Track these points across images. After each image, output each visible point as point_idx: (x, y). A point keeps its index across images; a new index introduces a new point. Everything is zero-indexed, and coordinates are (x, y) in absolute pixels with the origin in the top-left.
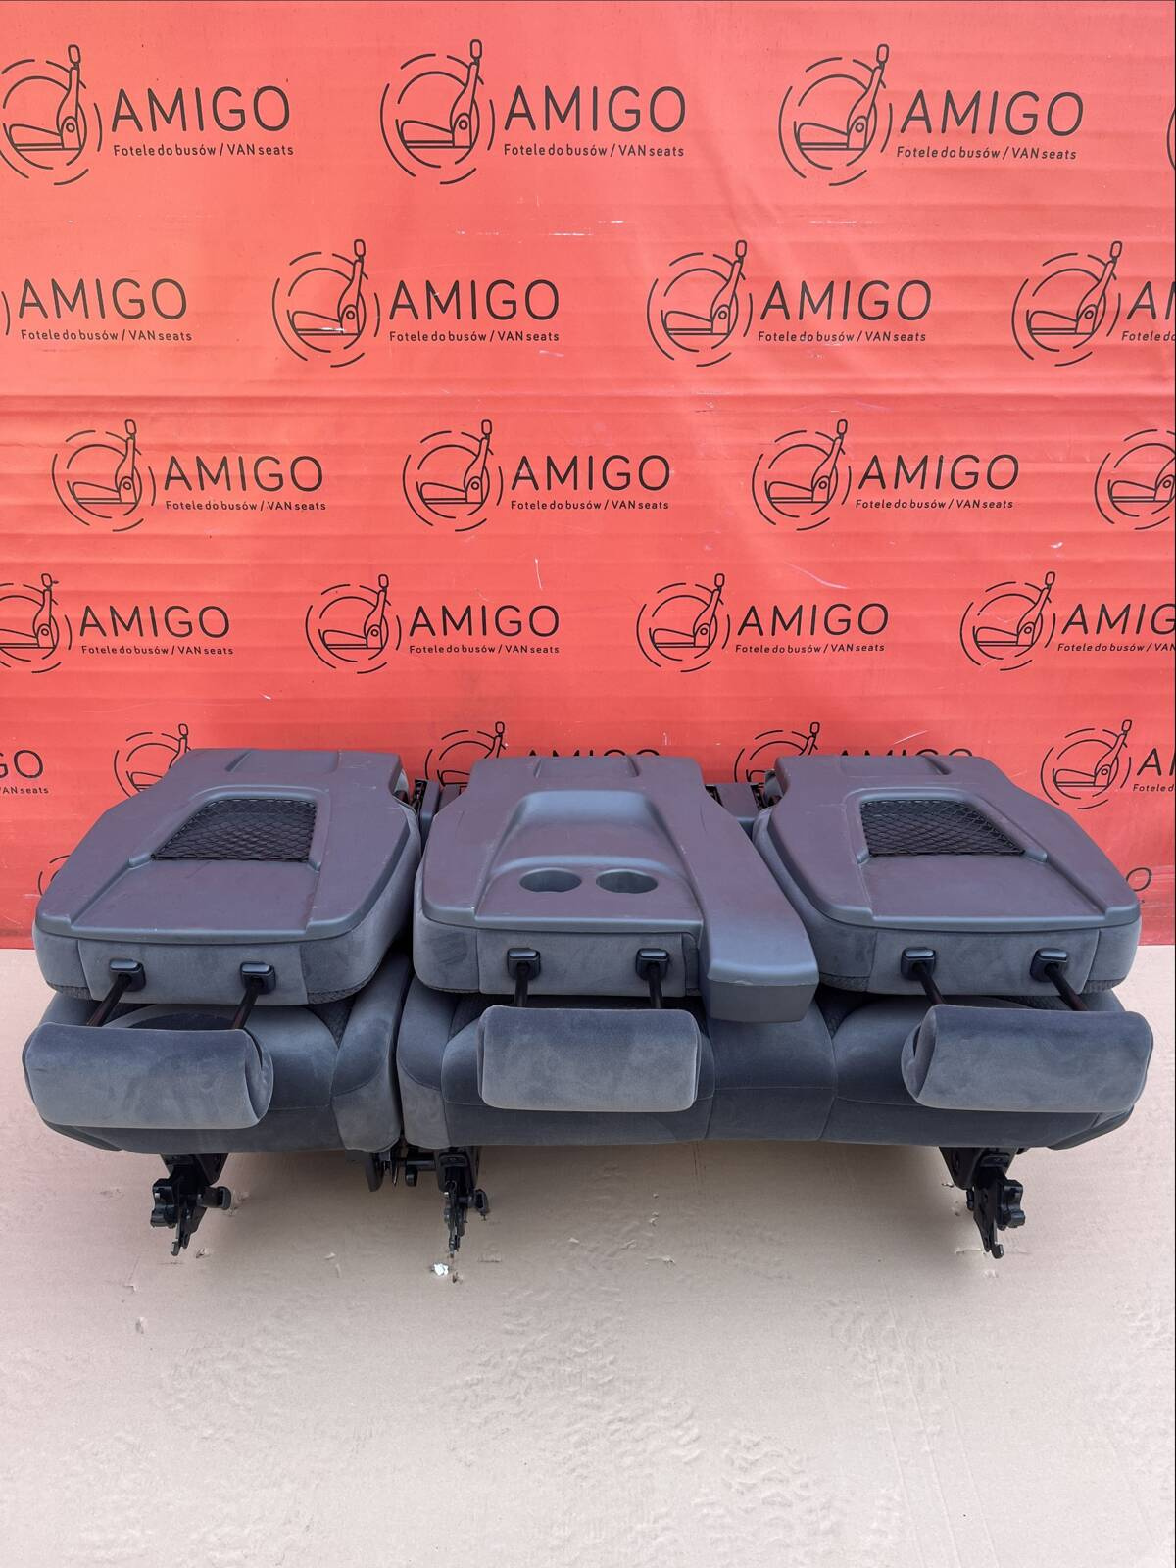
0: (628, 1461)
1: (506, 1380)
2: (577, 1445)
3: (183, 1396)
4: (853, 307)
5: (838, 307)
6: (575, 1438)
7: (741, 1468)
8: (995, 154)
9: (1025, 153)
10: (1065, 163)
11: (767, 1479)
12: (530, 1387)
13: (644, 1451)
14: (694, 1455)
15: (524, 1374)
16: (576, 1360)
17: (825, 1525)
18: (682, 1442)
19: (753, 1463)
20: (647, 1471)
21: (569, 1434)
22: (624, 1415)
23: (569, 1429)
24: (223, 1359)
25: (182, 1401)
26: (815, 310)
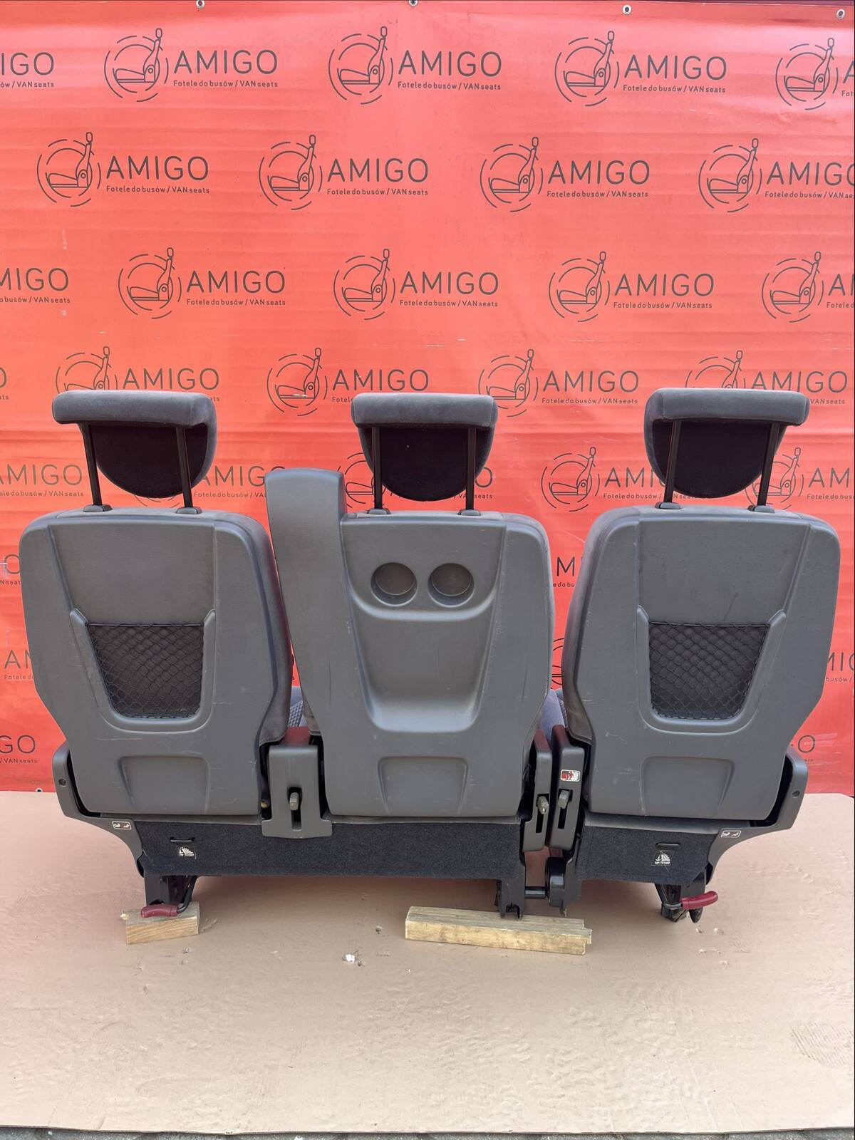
0: (482, 1060)
1: (397, 1017)
2: (446, 1052)
3: (177, 1025)
4: (595, 385)
5: (586, 385)
6: (445, 1048)
7: (559, 1065)
8: (667, 306)
9: (683, 305)
10: (706, 310)
11: (578, 1071)
12: (413, 1021)
13: (492, 1055)
14: (527, 1058)
15: (408, 1014)
16: (444, 1007)
17: (618, 1095)
18: (518, 1050)
19: (567, 1062)
20: (495, 1065)
21: (441, 1046)
22: (477, 1036)
23: (440, 1044)
24: (203, 1006)
25: (176, 1028)
26: (574, 386)
